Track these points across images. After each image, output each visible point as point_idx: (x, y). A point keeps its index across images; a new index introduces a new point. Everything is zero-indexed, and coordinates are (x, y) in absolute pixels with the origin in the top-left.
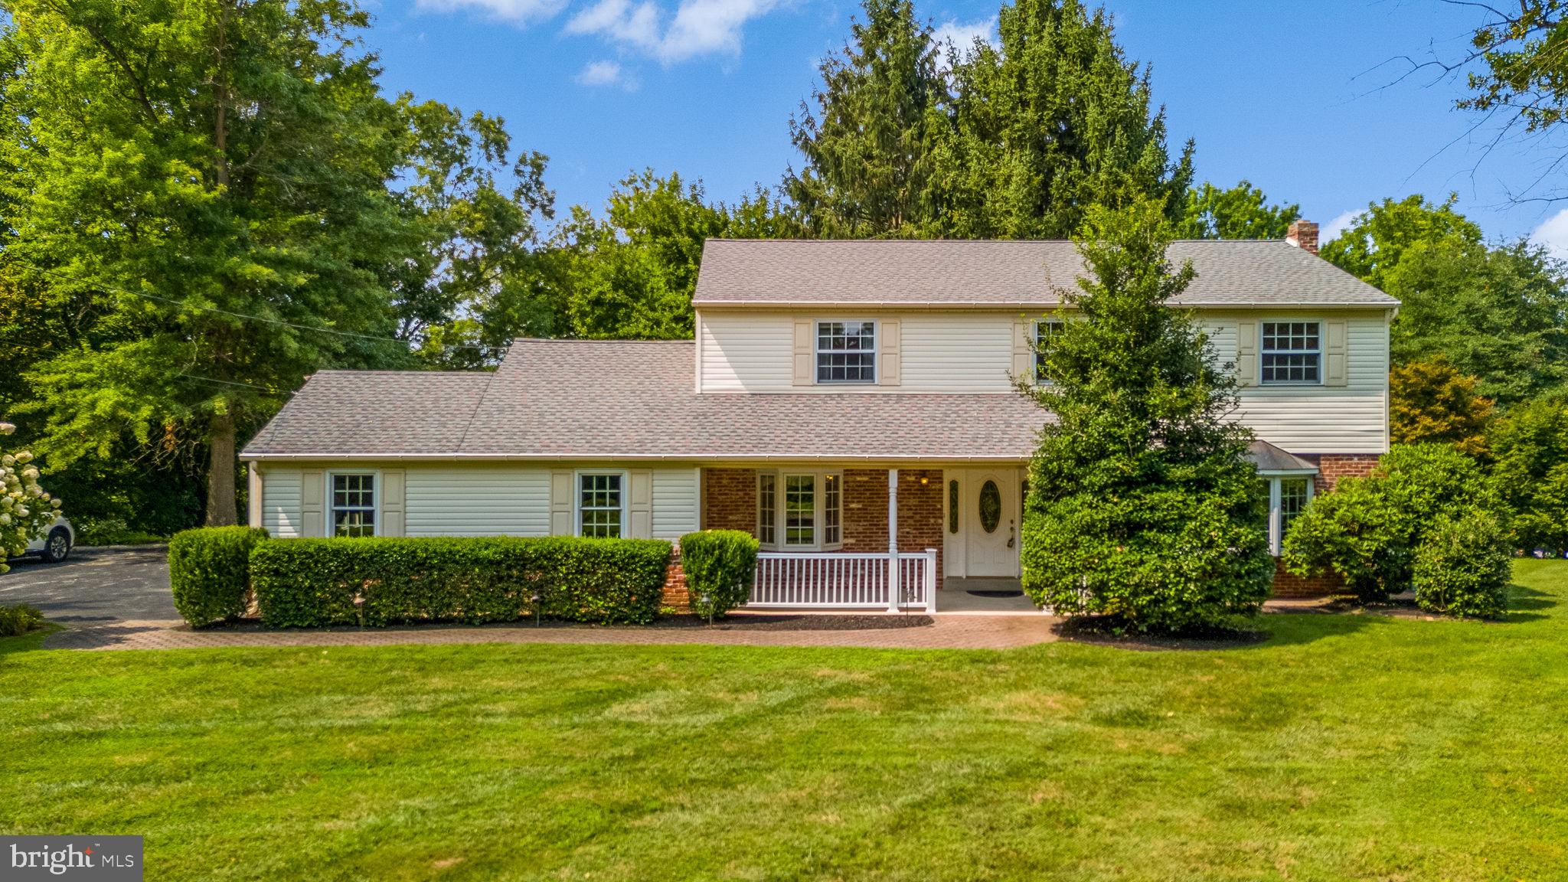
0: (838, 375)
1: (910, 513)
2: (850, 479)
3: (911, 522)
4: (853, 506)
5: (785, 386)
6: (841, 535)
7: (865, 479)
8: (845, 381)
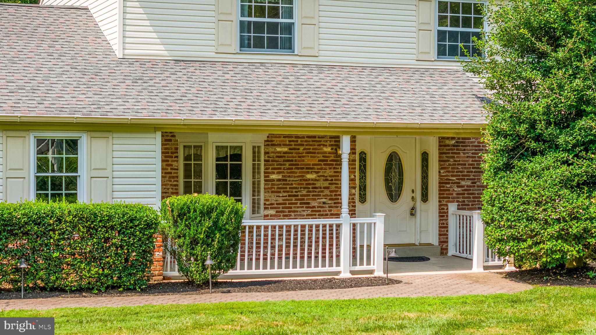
0: (259, 44)
1: (326, 184)
2: (271, 149)
3: (327, 192)
4: (273, 177)
5: (209, 54)
6: (262, 206)
7: (286, 149)
8: (266, 51)
